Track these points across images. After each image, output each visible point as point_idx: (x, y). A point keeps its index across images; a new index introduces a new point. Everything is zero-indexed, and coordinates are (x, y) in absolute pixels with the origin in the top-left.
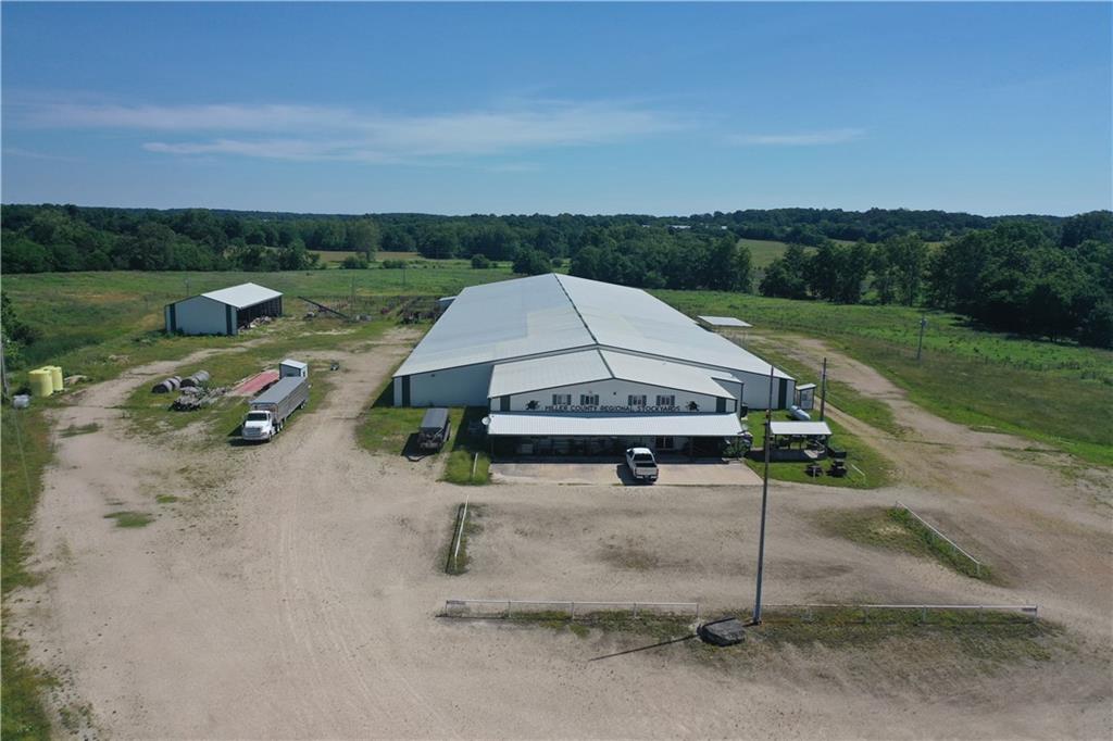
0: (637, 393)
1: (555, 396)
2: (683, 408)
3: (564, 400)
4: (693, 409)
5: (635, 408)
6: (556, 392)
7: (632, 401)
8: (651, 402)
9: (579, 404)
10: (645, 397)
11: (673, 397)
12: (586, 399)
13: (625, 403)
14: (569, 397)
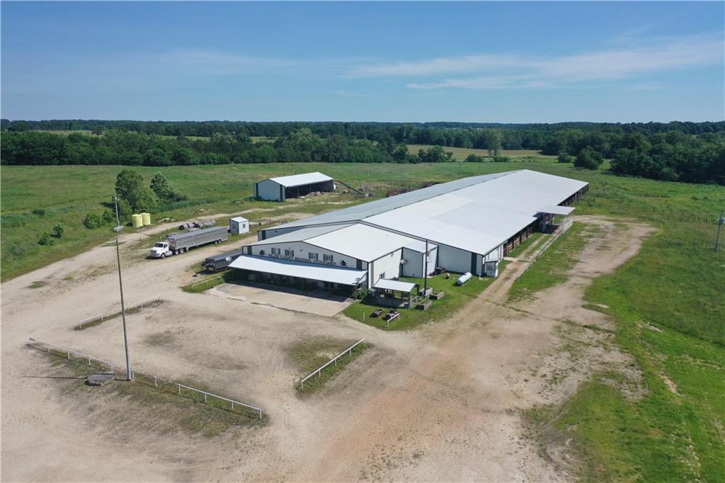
0: (314, 251)
1: (272, 249)
2: (338, 264)
3: (277, 251)
4: (343, 266)
5: (312, 260)
6: (272, 246)
7: (311, 255)
8: (321, 258)
9: (284, 254)
10: (317, 254)
11: (332, 256)
12: (287, 252)
13: (307, 257)
14: (279, 250)
